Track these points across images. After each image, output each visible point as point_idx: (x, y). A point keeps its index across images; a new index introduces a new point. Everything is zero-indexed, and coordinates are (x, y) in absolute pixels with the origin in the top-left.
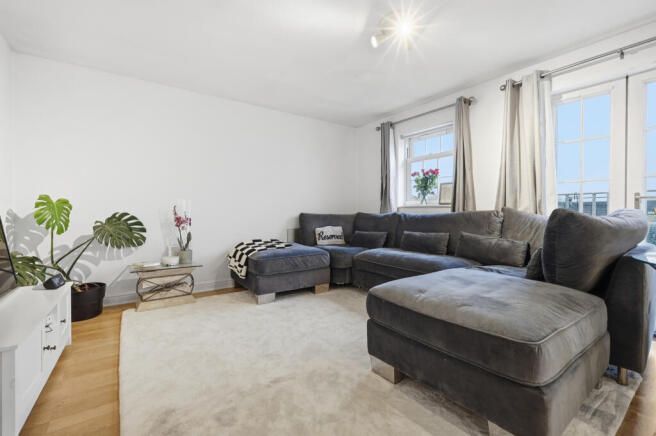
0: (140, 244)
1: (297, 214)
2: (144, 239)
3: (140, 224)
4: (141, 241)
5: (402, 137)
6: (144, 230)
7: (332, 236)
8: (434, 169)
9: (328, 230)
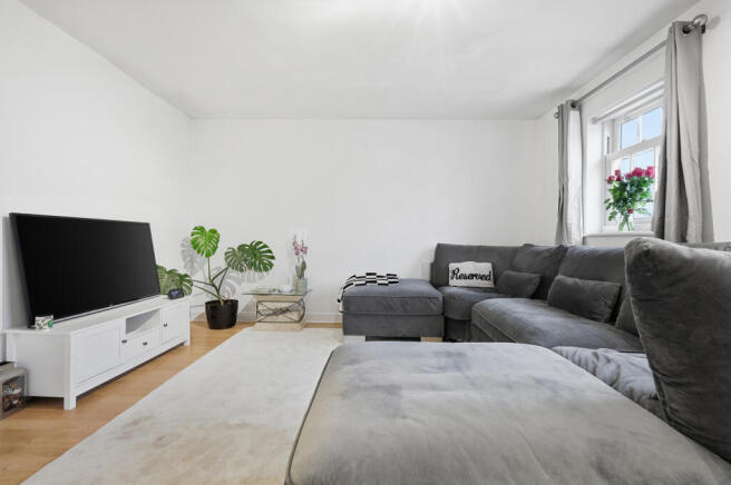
0: (266, 270)
1: (435, 245)
2: (271, 265)
3: (270, 251)
4: (268, 267)
5: (595, 121)
6: (273, 258)
7: (472, 276)
8: (644, 168)
9: (467, 267)
